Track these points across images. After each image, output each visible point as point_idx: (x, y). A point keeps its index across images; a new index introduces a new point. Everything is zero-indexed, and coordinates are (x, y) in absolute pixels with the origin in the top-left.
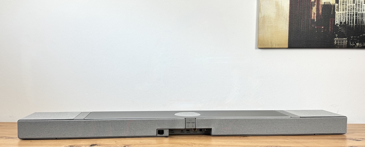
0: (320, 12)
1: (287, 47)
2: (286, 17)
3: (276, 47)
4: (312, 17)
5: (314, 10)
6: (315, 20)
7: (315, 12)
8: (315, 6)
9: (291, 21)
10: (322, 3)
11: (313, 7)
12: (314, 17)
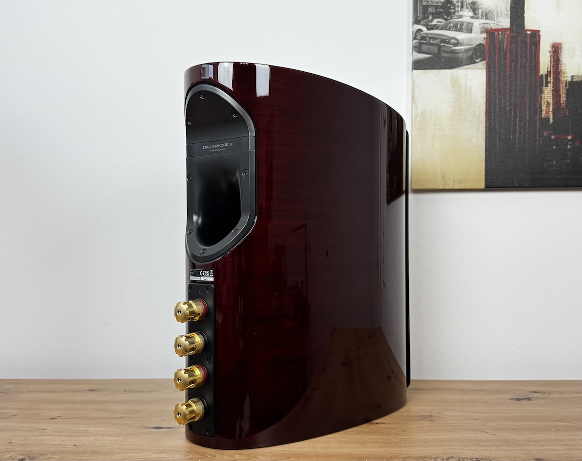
0: (563, 98)
1: (483, 186)
2: (477, 114)
3: (456, 187)
4: (544, 112)
5: (547, 94)
6: (551, 121)
7: (551, 101)
8: (550, 86)
9: (490, 124)
10: (566, 79)
11: (545, 88)
12: (547, 112)
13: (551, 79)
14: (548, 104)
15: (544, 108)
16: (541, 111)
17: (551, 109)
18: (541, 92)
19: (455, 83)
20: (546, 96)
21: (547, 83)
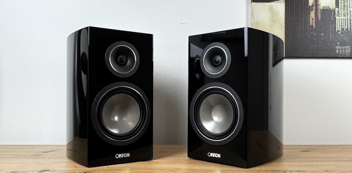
0: (319, 17)
6: (314, 27)
8: (314, 11)
9: (287, 28)
10: (321, 8)
11: (311, 12)
12: (313, 23)
13: (314, 8)
14: (313, 19)
15: (311, 21)
16: (310, 22)
17: (314, 22)
18: (310, 14)
19: (271, 9)
20: (312, 16)
21: (312, 9)
